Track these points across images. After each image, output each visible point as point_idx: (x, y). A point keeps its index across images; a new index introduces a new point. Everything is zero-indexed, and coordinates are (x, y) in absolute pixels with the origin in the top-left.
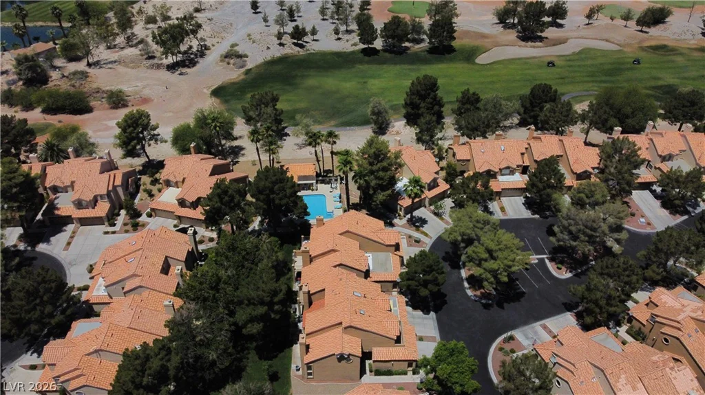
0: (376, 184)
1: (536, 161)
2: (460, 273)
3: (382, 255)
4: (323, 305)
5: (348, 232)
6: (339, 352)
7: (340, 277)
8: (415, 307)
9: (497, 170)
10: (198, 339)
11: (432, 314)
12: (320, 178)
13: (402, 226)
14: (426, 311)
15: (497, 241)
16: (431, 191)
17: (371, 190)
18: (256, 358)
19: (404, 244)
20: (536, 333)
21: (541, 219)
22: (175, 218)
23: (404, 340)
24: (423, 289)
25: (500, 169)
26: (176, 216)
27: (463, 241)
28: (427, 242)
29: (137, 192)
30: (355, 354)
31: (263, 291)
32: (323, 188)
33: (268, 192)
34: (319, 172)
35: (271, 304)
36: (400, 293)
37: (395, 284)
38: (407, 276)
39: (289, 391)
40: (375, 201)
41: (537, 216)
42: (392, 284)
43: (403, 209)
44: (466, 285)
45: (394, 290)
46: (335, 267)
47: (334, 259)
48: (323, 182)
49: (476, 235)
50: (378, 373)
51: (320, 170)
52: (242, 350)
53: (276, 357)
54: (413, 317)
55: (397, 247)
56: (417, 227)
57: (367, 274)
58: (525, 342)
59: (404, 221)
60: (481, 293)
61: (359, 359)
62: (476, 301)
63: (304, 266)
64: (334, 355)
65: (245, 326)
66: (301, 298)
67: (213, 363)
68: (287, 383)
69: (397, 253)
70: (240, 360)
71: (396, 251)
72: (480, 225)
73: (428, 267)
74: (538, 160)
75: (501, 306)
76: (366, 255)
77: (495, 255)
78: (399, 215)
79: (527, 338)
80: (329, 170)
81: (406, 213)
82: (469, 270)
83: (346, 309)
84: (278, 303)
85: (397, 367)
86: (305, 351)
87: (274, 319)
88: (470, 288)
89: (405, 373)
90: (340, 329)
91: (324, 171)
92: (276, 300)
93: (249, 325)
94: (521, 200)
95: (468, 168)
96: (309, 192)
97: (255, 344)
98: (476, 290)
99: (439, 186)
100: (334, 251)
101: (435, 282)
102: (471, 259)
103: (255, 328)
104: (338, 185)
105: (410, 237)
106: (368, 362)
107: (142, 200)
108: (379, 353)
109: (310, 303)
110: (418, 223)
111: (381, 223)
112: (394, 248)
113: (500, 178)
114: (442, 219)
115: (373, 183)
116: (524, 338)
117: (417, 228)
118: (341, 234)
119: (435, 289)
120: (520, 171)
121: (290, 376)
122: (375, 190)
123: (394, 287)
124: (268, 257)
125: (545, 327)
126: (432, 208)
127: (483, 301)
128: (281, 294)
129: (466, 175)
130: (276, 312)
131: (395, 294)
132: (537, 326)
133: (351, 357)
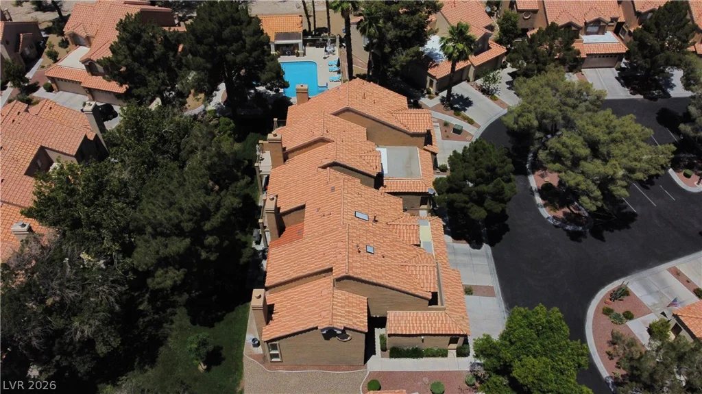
0: (396, 37)
1: (638, 14)
2: (527, 182)
3: (404, 151)
4: (300, 235)
5: (348, 110)
6: (325, 326)
7: (332, 185)
8: (457, 236)
9: (581, 24)
10: (49, 302)
11: (486, 247)
12: (310, 37)
13: (435, 108)
14: (476, 243)
15: (607, 127)
16: (479, 56)
17: (387, 46)
18: (186, 322)
19: (437, 134)
20: (663, 282)
21: (647, 101)
22: (84, 91)
23: (444, 297)
24: (475, 208)
25: (585, 23)
26: (84, 88)
27: (541, 128)
28: (472, 133)
29: (39, 56)
30: (355, 327)
31: (181, 210)
32: (313, 53)
33: (211, 39)
34: (308, 30)
35: (197, 236)
36: (433, 212)
37: (425, 198)
38: (448, 185)
39: (238, 385)
40: (394, 66)
41: (639, 97)
42: (419, 198)
43: (435, 82)
44: (538, 200)
45: (423, 207)
46: (324, 167)
47: (323, 154)
48: (314, 44)
49: (565, 118)
50: (396, 353)
51: (310, 28)
52: (163, 309)
53: (220, 319)
54: (455, 253)
55: (428, 137)
56: (456, 109)
57: (378, 181)
58: (648, 300)
59: (436, 101)
60: (565, 214)
61: (363, 337)
62: (557, 227)
63: (274, 166)
64: (316, 328)
65: (149, 274)
66: (266, 220)
67: (89, 343)
68: (236, 368)
69: (428, 147)
70: (158, 325)
71: (426, 145)
72: (570, 101)
73: (488, 169)
74: (643, 11)
75: (598, 235)
76: (377, 149)
77: (603, 150)
78: (429, 93)
79: (650, 292)
80: (324, 28)
81: (440, 90)
82: (542, 176)
83: (340, 244)
84: (212, 232)
85: (429, 344)
86: (263, 319)
87: (207, 260)
88: (545, 206)
89: (444, 354)
90: (328, 280)
91: (316, 30)
92: (207, 226)
93: (160, 272)
94: (612, 73)
95: (532, 24)
96: (293, 58)
97: (186, 296)
98: (556, 209)
99: (490, 48)
100: (323, 141)
101: (499, 196)
102: (557, 157)
103: (168, 278)
104: (337, 49)
105: (446, 124)
106: (378, 332)
107: (43, 67)
108: (401, 321)
109: (281, 229)
110: (458, 105)
111: (403, 100)
112: (423, 140)
113: (586, 38)
114: (494, 99)
115: (390, 35)
116: (645, 292)
117: (457, 112)
118: (336, 114)
119: (497, 208)
120: (614, 28)
121: (242, 356)
122: (394, 46)
123: (423, 202)
124: (204, 148)
125: (677, 274)
126: (480, 82)
127: (569, 227)
128: (218, 215)
129: (529, 34)
130: (208, 248)
131: (423, 213)
132: (663, 269)
133: (348, 333)
